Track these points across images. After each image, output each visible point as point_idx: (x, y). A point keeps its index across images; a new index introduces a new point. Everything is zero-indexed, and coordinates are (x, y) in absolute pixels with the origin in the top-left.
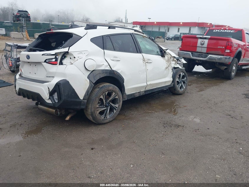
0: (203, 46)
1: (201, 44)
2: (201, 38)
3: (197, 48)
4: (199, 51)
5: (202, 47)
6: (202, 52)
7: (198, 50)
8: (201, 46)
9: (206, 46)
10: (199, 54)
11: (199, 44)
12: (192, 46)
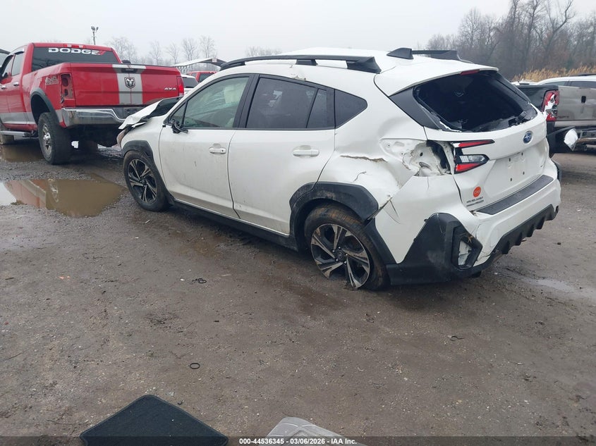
0: (133, 90)
1: (129, 85)
2: (124, 71)
3: (120, 95)
4: (126, 104)
5: (131, 92)
6: (133, 103)
7: (123, 99)
8: (128, 90)
9: (141, 90)
10: (128, 110)
11: (122, 86)
12: (105, 92)
